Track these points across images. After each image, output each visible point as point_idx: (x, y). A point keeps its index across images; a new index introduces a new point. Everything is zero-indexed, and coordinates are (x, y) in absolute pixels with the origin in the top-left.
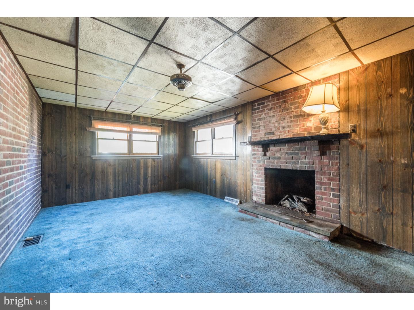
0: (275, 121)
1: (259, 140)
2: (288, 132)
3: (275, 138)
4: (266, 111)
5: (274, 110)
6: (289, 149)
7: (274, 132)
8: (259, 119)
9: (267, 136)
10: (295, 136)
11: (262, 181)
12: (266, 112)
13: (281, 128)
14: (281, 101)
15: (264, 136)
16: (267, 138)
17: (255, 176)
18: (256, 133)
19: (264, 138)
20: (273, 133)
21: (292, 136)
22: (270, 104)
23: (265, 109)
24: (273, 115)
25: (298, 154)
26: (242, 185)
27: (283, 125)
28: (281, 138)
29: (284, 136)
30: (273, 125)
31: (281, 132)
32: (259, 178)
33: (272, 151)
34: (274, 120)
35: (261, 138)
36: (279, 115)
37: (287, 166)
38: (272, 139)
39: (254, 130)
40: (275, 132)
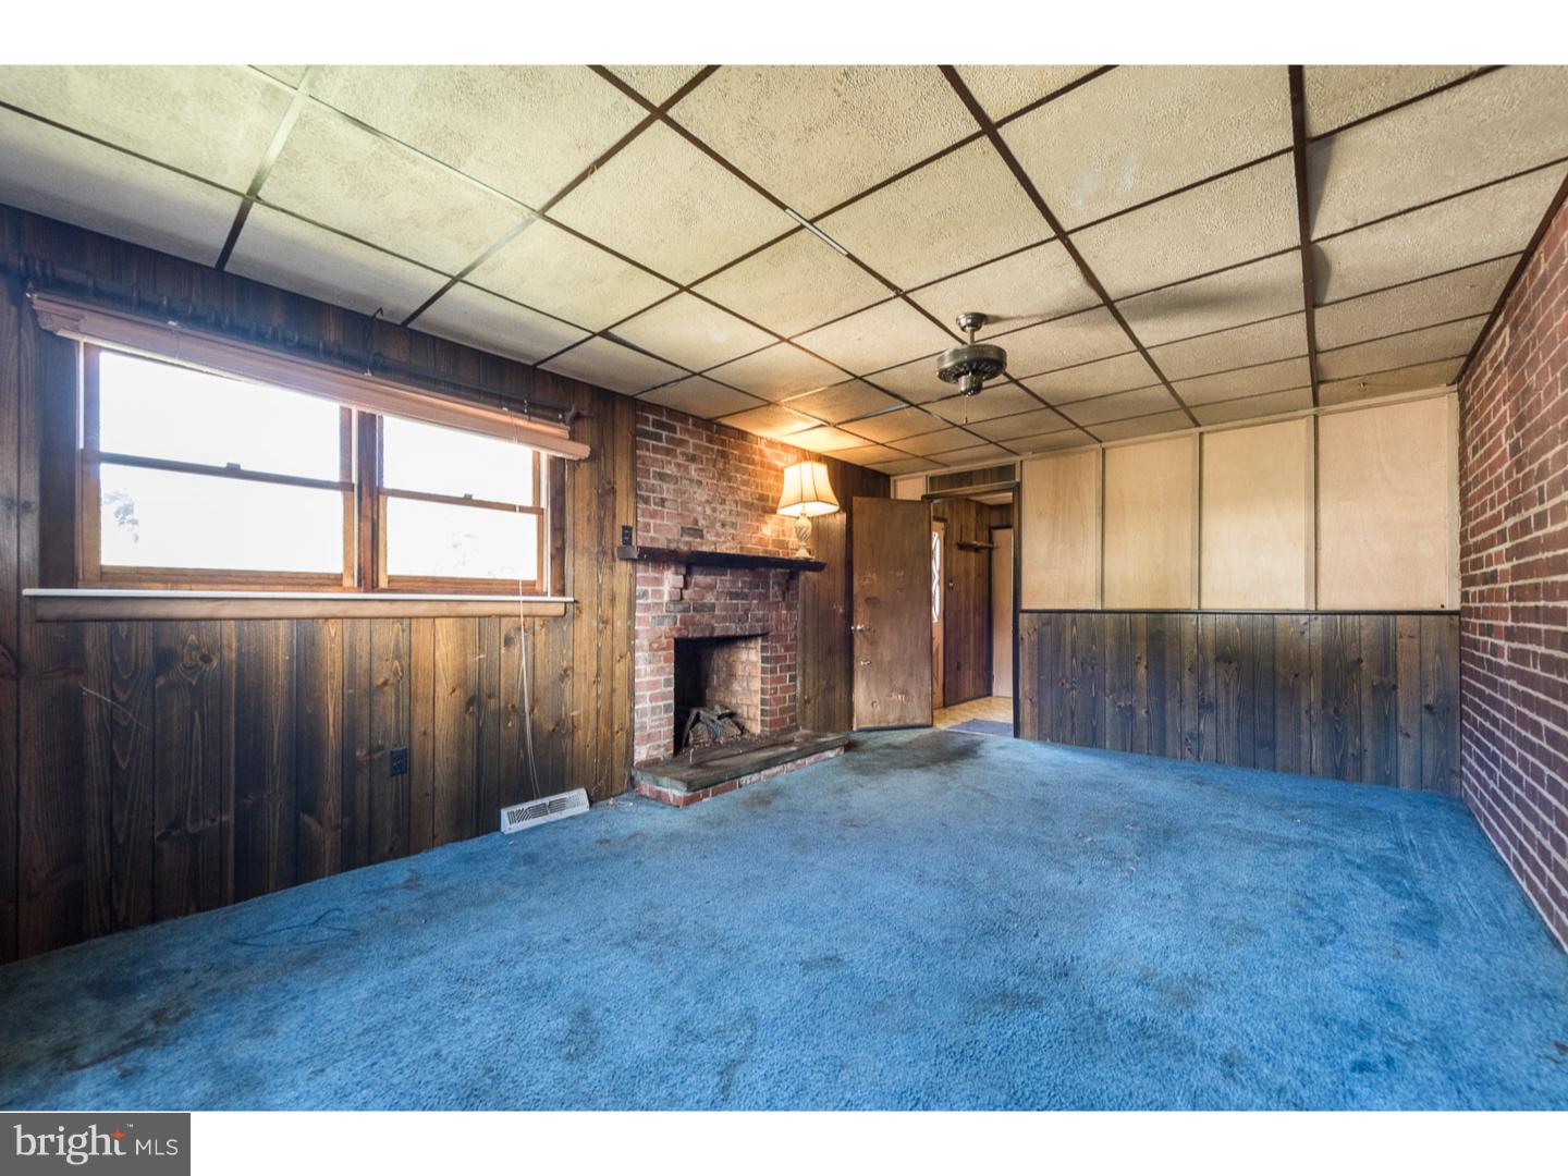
0: (703, 500)
1: (661, 546)
2: (733, 539)
3: (705, 549)
4: (680, 456)
5: (701, 466)
6: (733, 582)
7: (702, 531)
8: (659, 474)
9: (686, 538)
10: (745, 553)
11: (667, 683)
12: (681, 460)
13: (718, 525)
14: (716, 447)
15: (676, 537)
16: (687, 543)
17: (643, 673)
18: (652, 521)
19: (678, 541)
20: (698, 533)
21: (739, 552)
22: (691, 441)
23: (679, 450)
24: (699, 478)
25: (745, 597)
26: (593, 723)
27: (722, 516)
28: (718, 551)
29: (727, 547)
30: (700, 509)
31: (718, 535)
32: (657, 678)
33: (696, 585)
34: (701, 495)
35: (669, 541)
36: (712, 484)
37: (728, 628)
38: (700, 549)
39: (644, 506)
40: (705, 532)
